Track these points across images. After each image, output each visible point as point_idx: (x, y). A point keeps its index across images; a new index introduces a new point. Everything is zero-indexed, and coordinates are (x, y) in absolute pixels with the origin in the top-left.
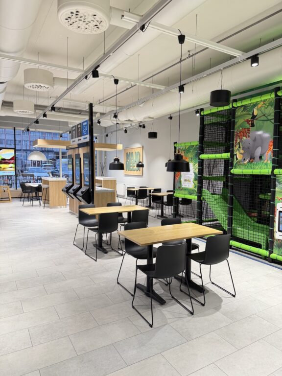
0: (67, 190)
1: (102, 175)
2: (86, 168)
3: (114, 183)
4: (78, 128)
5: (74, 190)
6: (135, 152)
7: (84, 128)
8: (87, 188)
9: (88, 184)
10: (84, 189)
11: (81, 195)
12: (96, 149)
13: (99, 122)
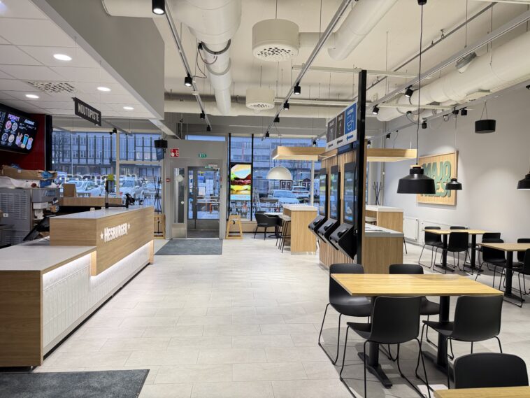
0: (316, 227)
1: (376, 203)
2: (348, 191)
3: (398, 217)
4: (338, 122)
5: (326, 228)
6: (441, 163)
7: (349, 119)
8: (350, 227)
9: (351, 219)
10: (343, 228)
11: (338, 239)
12: (370, 159)
13: (376, 110)
